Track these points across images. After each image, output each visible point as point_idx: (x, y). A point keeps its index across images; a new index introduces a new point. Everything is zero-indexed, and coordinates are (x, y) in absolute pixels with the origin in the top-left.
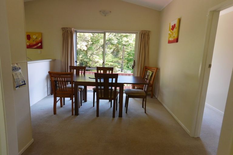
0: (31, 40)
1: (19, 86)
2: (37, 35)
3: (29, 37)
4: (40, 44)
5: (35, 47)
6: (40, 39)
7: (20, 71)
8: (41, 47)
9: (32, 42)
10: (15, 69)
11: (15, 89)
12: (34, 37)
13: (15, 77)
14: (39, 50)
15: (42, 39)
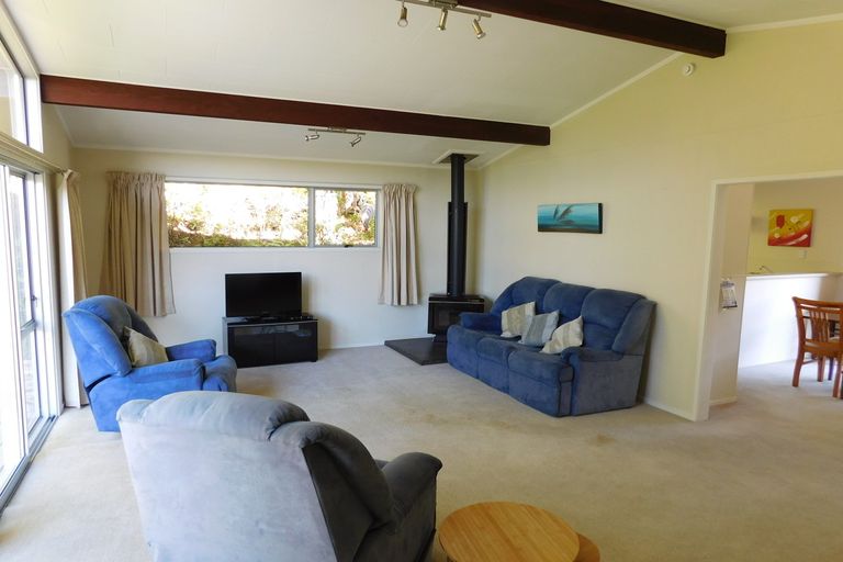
0: (786, 227)
1: (728, 307)
2: (800, 216)
3: (781, 221)
4: (805, 236)
5: (793, 243)
6: (807, 223)
7: (733, 288)
8: (807, 243)
9: (786, 231)
10: (726, 284)
11: (720, 310)
12: (794, 220)
13: (724, 295)
14: (800, 251)
15: (811, 224)
